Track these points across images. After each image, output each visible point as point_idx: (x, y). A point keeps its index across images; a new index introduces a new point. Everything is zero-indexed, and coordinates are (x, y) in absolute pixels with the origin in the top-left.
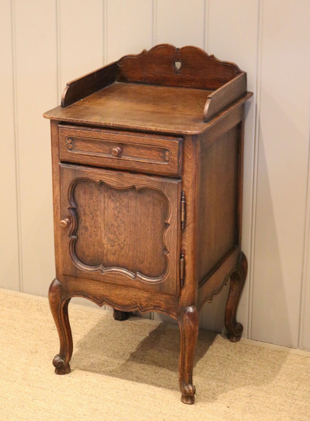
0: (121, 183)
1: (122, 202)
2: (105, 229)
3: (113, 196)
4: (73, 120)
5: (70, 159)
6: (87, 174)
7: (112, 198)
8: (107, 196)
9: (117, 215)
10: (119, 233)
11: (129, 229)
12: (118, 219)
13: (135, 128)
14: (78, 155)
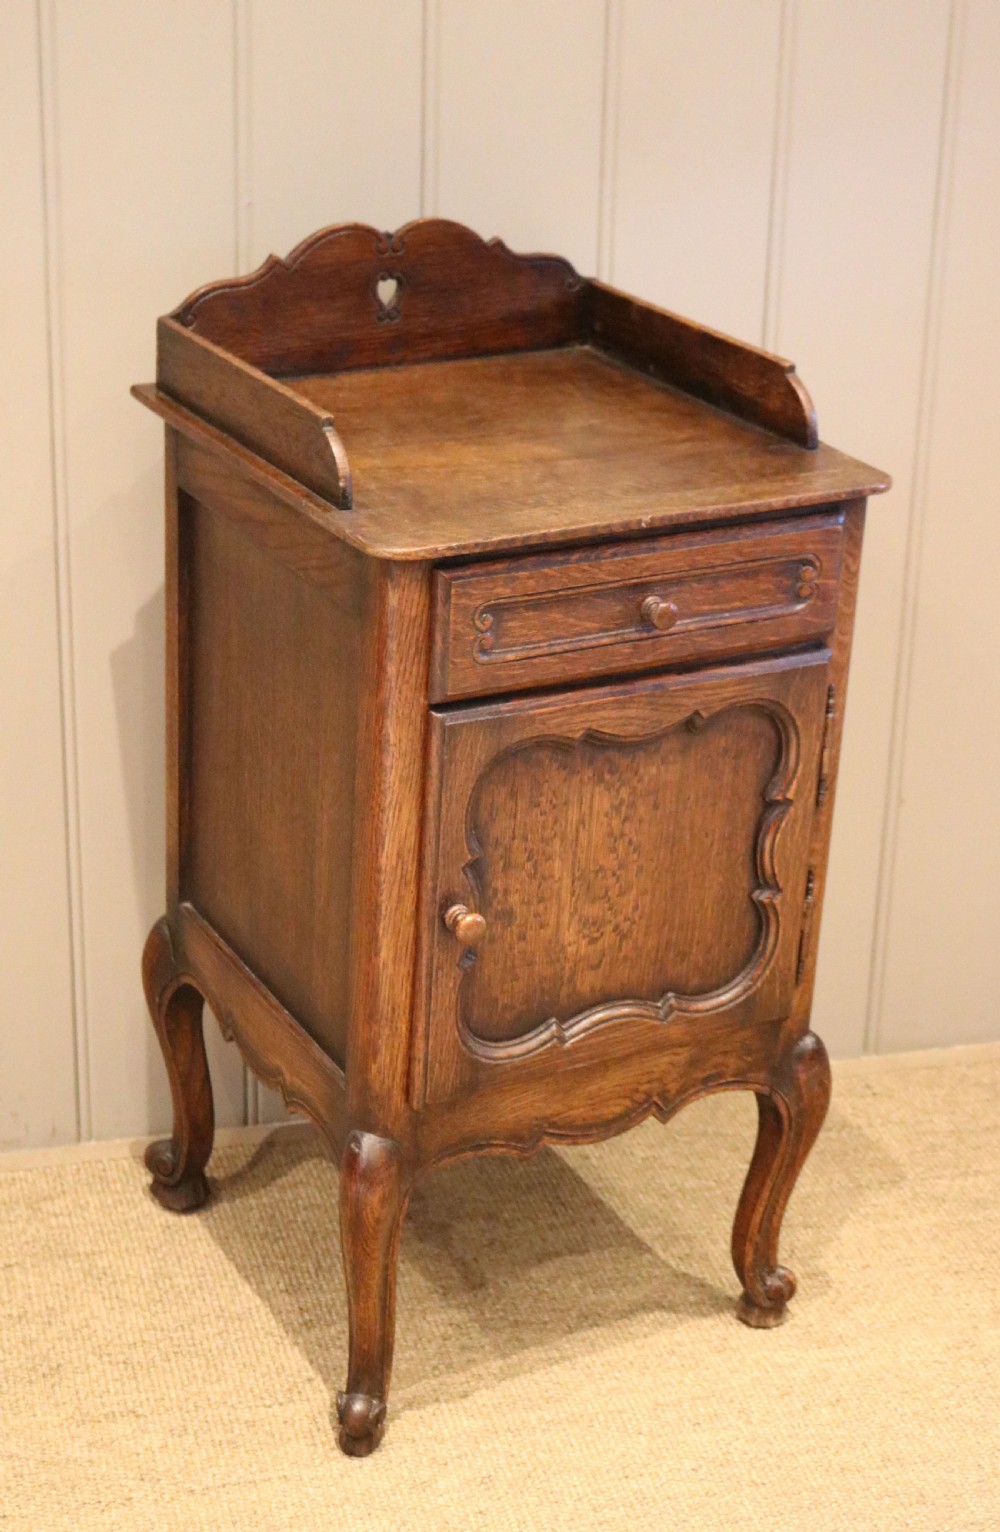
0: (654, 716)
1: (639, 782)
3: (611, 770)
4: (513, 540)
5: (485, 686)
6: (544, 724)
7: (608, 777)
8: (589, 778)
9: (617, 833)
13: (723, 512)
14: (514, 665)
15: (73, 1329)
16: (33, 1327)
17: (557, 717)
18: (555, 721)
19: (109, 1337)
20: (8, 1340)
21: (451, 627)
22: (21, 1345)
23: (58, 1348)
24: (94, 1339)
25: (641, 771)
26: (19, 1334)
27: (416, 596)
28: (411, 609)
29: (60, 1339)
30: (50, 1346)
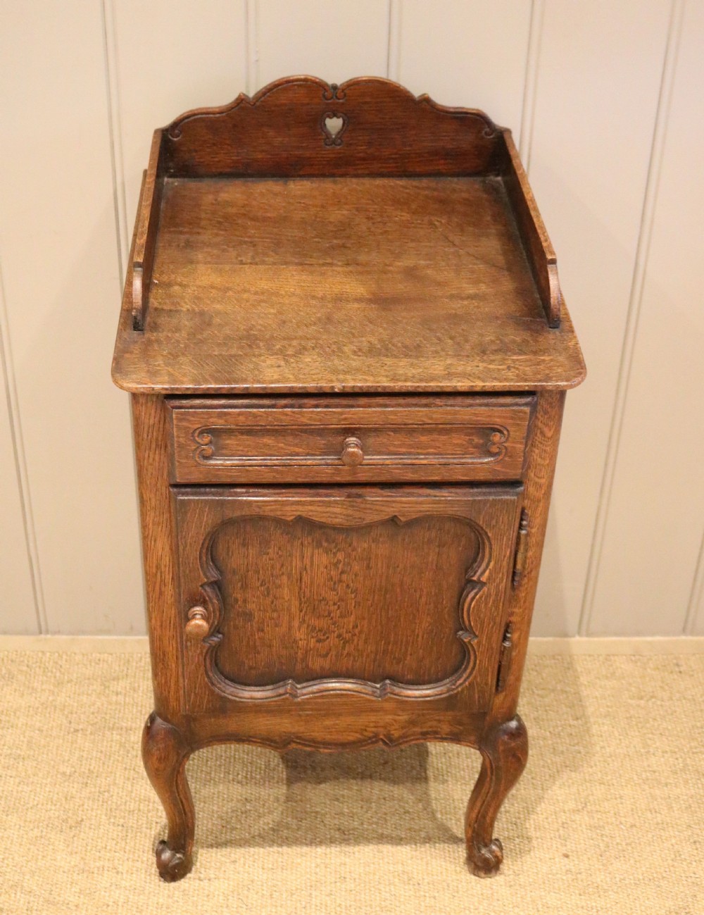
0: (357, 514)
1: (353, 551)
2: (301, 611)
3: (327, 540)
6: (260, 508)
7: (325, 544)
8: (308, 543)
10: (341, 613)
11: (370, 602)
12: (339, 588)
14: (232, 469)
15: (99, 792)
16: (75, 785)
17: (271, 505)
18: (269, 507)
19: (119, 803)
20: (58, 794)
21: (176, 439)
22: (64, 799)
23: (86, 807)
24: (109, 802)
25: (355, 544)
26: (65, 790)
27: (153, 411)
28: (149, 419)
29: (89, 798)
30: (81, 803)
